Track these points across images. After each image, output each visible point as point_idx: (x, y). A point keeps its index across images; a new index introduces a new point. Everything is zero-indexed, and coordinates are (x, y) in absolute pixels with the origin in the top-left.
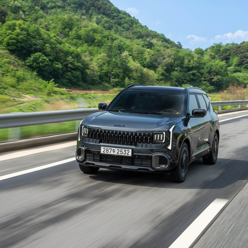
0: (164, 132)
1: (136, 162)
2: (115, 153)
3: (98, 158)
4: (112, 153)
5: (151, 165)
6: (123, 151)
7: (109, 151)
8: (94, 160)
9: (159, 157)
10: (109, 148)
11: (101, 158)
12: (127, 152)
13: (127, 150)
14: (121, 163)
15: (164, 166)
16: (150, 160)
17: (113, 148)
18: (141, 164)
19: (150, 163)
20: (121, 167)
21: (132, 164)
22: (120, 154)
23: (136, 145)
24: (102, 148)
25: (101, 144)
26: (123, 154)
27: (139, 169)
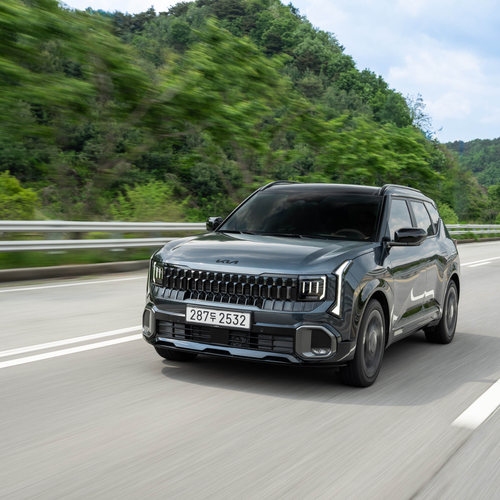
0: (322, 275)
1: (260, 343)
2: (216, 322)
3: (183, 332)
4: (209, 321)
5: (294, 348)
6: (233, 318)
7: (204, 316)
8: (174, 335)
9: (310, 332)
10: (203, 310)
11: (186, 332)
12: (240, 320)
13: (240, 314)
14: (230, 345)
15: (322, 352)
16: (291, 339)
17: (210, 311)
18: (273, 347)
19: (290, 345)
20: (227, 353)
21: (254, 346)
22: (226, 324)
23: (259, 304)
24: (189, 309)
25: (187, 301)
26: (232, 325)
27: (267, 357)
